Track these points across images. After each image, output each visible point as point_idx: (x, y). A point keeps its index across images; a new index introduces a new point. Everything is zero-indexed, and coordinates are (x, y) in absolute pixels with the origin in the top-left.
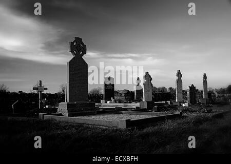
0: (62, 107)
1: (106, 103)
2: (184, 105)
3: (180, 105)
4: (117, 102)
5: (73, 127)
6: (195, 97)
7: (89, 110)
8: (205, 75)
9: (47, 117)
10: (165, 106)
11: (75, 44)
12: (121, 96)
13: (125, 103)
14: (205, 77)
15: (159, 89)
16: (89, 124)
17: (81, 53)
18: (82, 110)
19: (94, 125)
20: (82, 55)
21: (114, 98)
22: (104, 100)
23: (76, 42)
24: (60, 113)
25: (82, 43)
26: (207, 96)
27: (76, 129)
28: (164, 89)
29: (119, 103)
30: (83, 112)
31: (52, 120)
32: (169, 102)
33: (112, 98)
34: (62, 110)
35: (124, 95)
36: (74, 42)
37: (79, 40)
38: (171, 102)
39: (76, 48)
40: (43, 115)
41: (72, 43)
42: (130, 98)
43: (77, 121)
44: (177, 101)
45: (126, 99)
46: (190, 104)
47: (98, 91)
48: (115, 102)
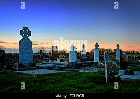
14: (118, 46)
22: (51, 60)
23: (25, 30)
33: (57, 59)
41: (21, 31)
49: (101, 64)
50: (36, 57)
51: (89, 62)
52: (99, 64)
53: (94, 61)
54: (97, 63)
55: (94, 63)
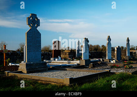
0: (22, 66)
1: (55, 60)
2: (112, 62)
3: (110, 62)
4: (63, 59)
5: (31, 83)
6: (121, 55)
7: (42, 68)
8: (128, 39)
9: (11, 74)
10: (99, 62)
11: (31, 19)
12: (66, 54)
13: (69, 60)
14: (128, 40)
15: (94, 46)
16: (42, 81)
17: (36, 25)
18: (37, 68)
19: (46, 81)
20: (37, 27)
21: (60, 56)
22: (53, 58)
23: (32, 17)
24: (20, 70)
25: (37, 18)
26: (129, 54)
27: (33, 85)
28: (98, 46)
29: (64, 60)
30: (38, 69)
31: (15, 76)
32: (101, 59)
33: (59, 57)
34: (22, 69)
35: (68, 54)
36: (31, 17)
37: (34, 16)
38: (103, 59)
39: (32, 22)
40: (8, 72)
41: (29, 18)
42: (72, 56)
43: (33, 78)
44: (107, 59)
45: (70, 57)
46: (117, 61)
47: (48, 48)
48: (62, 59)
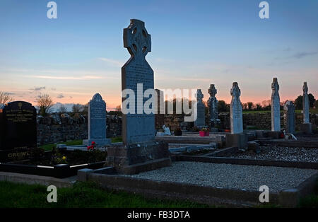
18: (150, 159)
20: (146, 53)
24: (111, 165)
30: (152, 161)
33: (164, 127)
39: (136, 40)
49: (290, 137)
50: (74, 122)
51: (260, 131)
52: (287, 137)
53: (273, 130)
54: (281, 135)
55: (274, 135)
